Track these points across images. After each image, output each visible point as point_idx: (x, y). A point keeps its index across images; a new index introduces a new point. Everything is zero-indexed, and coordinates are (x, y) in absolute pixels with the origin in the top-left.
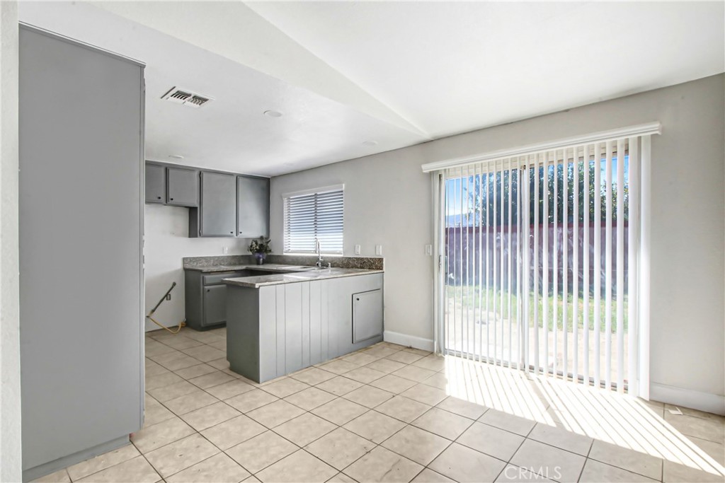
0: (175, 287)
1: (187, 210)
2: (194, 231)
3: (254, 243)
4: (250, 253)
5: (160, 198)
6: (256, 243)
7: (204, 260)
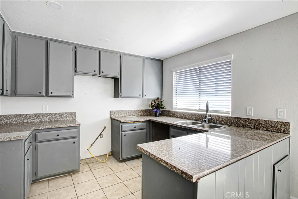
0: (105, 130)
1: (113, 80)
2: (116, 94)
3: (153, 102)
4: (151, 109)
5: (95, 71)
6: (155, 102)
7: (122, 113)
